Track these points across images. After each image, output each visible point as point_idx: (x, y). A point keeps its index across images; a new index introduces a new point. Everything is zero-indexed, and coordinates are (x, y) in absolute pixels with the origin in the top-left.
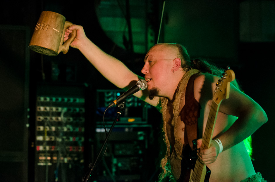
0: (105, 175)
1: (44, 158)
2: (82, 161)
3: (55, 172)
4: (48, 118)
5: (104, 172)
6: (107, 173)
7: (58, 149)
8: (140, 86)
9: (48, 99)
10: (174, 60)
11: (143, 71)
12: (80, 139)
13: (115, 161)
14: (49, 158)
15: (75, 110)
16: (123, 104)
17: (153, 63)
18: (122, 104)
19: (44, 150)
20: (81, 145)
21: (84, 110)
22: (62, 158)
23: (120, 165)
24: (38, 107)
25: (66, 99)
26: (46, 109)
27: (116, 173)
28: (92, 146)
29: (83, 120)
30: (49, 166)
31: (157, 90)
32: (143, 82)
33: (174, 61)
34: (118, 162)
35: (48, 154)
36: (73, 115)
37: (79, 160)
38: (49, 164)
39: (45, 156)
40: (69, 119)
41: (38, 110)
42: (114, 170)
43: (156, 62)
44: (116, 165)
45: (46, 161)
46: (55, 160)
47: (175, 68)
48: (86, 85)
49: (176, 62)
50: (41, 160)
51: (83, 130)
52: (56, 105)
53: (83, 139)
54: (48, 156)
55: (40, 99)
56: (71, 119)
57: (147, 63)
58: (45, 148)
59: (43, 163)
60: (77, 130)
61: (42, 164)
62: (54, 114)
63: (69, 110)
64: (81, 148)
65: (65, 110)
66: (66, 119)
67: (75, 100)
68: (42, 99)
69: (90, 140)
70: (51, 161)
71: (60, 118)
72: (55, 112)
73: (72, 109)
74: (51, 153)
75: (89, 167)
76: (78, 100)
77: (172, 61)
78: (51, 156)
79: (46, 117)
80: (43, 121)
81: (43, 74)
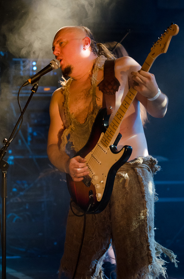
0: (20, 144)
5: (20, 141)
6: (22, 141)
8: (53, 66)
13: (30, 130)
17: (64, 44)
18: (36, 83)
23: (35, 134)
27: (31, 142)
32: (57, 62)
33: (84, 40)
34: (33, 131)
42: (29, 139)
44: (32, 134)
49: (86, 41)
77: (81, 40)
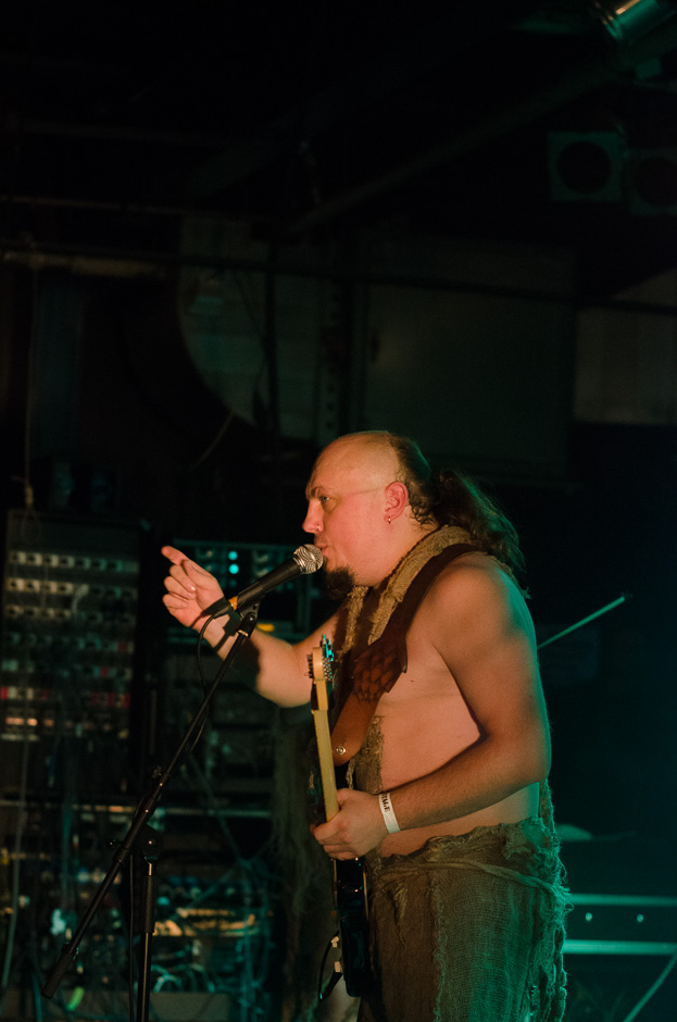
0: (185, 775)
1: (18, 721)
2: (123, 734)
3: (48, 761)
4: (36, 610)
6: (190, 771)
7: (60, 698)
8: (302, 563)
9: (38, 560)
10: (387, 488)
11: (309, 527)
12: (121, 674)
13: (214, 739)
14: (33, 722)
15: (111, 593)
16: (255, 608)
17: (331, 504)
18: (251, 610)
19: (20, 698)
20: (122, 689)
21: (134, 593)
22: (69, 724)
23: (226, 749)
24: (10, 581)
25: (87, 563)
26: (30, 586)
27: (215, 771)
28: (154, 694)
29: (133, 622)
30: (33, 744)
31: (350, 573)
32: (313, 552)
33: (389, 491)
34: (222, 742)
35: (32, 711)
36: (104, 608)
37: (115, 731)
38: (33, 738)
39: (21, 715)
40: (93, 618)
41: (10, 588)
42: (210, 763)
43: (339, 500)
44: (217, 751)
45: (24, 729)
46: (49, 729)
47: (391, 512)
48: (146, 525)
49: (394, 493)
50: (11, 726)
51: (131, 648)
52: (61, 575)
53: (128, 674)
54: (30, 716)
55: (16, 558)
56: (100, 617)
57: (315, 504)
58: (23, 693)
59: (15, 733)
60: (114, 647)
61: (12, 737)
62: (51, 600)
63: (93, 592)
64: (122, 696)
65: (84, 589)
66: (84, 615)
67: (111, 566)
68: (22, 557)
69: (148, 677)
70: (38, 730)
71: (67, 613)
72: (57, 596)
73: (102, 588)
74: (40, 710)
75: (154, 776)
76: (120, 567)
77: (382, 492)
78: (40, 719)
79: (28, 608)
80: (21, 617)
81: (29, 491)
